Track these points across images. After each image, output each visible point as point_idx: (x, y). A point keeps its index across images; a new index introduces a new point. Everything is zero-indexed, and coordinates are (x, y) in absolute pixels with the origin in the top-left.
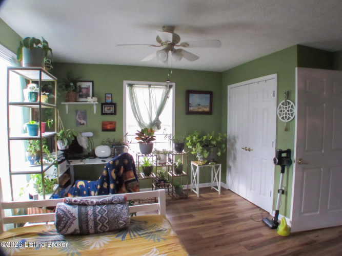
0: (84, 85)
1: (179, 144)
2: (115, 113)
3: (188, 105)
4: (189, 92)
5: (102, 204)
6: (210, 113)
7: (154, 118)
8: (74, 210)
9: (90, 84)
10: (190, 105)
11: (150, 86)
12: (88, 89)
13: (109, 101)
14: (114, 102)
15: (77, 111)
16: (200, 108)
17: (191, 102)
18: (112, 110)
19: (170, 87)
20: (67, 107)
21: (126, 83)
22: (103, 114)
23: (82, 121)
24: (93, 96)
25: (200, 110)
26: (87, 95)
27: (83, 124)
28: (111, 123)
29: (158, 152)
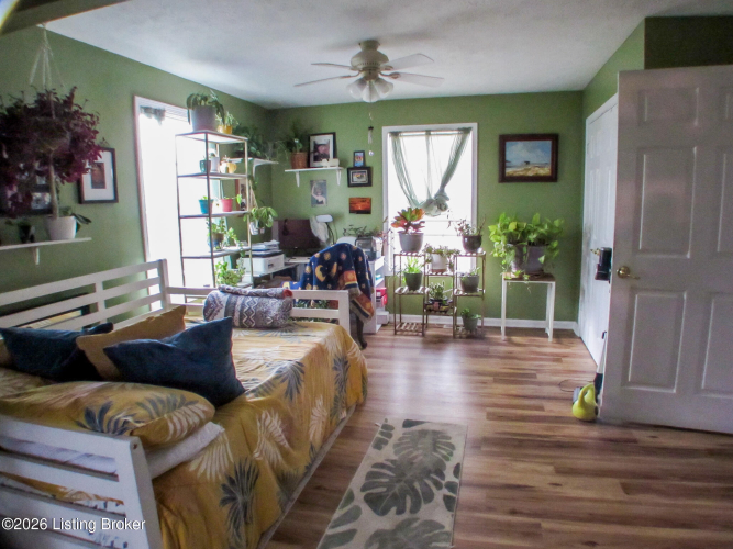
0: (321, 140)
1: (470, 238)
2: (369, 184)
3: (503, 163)
4: (504, 139)
5: (257, 295)
6: (553, 178)
7: (435, 191)
8: (224, 298)
9: (330, 137)
10: (507, 164)
11: (428, 133)
12: (326, 145)
13: (360, 163)
14: (368, 164)
15: (312, 182)
16: (529, 170)
17: (509, 157)
18: (364, 179)
19: (466, 131)
20: (298, 176)
21: (386, 130)
22: (350, 185)
23: (320, 198)
24: (335, 156)
25: (530, 174)
26: (326, 156)
27: (322, 202)
28: (363, 200)
29: (429, 250)
